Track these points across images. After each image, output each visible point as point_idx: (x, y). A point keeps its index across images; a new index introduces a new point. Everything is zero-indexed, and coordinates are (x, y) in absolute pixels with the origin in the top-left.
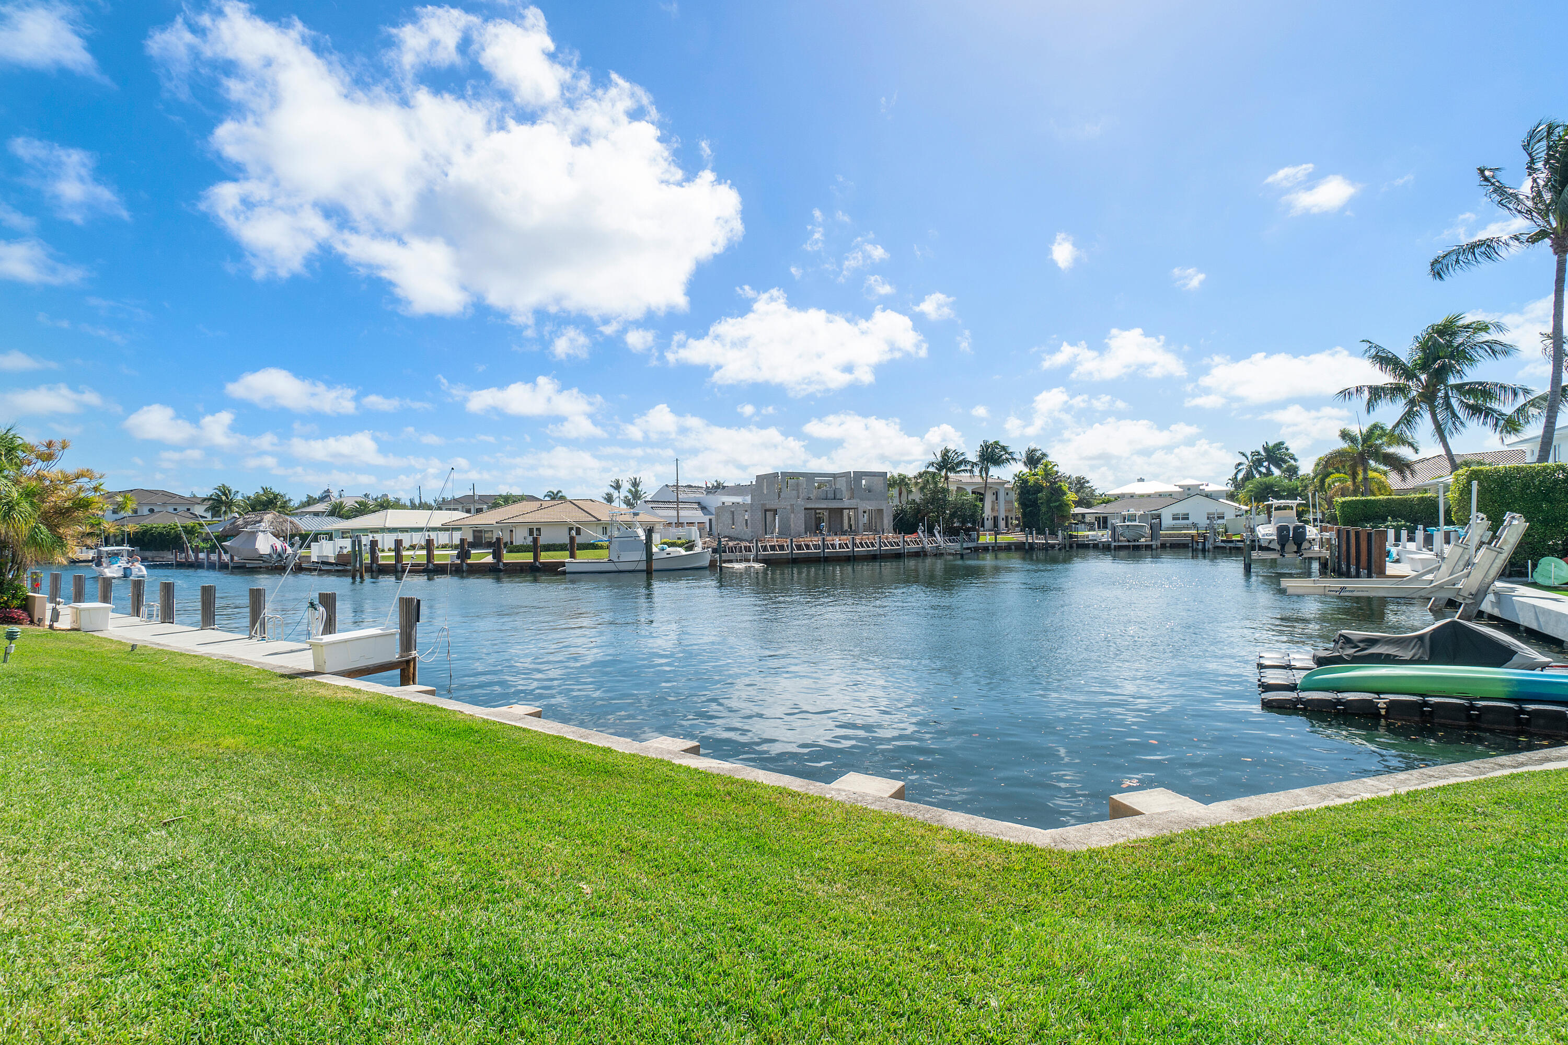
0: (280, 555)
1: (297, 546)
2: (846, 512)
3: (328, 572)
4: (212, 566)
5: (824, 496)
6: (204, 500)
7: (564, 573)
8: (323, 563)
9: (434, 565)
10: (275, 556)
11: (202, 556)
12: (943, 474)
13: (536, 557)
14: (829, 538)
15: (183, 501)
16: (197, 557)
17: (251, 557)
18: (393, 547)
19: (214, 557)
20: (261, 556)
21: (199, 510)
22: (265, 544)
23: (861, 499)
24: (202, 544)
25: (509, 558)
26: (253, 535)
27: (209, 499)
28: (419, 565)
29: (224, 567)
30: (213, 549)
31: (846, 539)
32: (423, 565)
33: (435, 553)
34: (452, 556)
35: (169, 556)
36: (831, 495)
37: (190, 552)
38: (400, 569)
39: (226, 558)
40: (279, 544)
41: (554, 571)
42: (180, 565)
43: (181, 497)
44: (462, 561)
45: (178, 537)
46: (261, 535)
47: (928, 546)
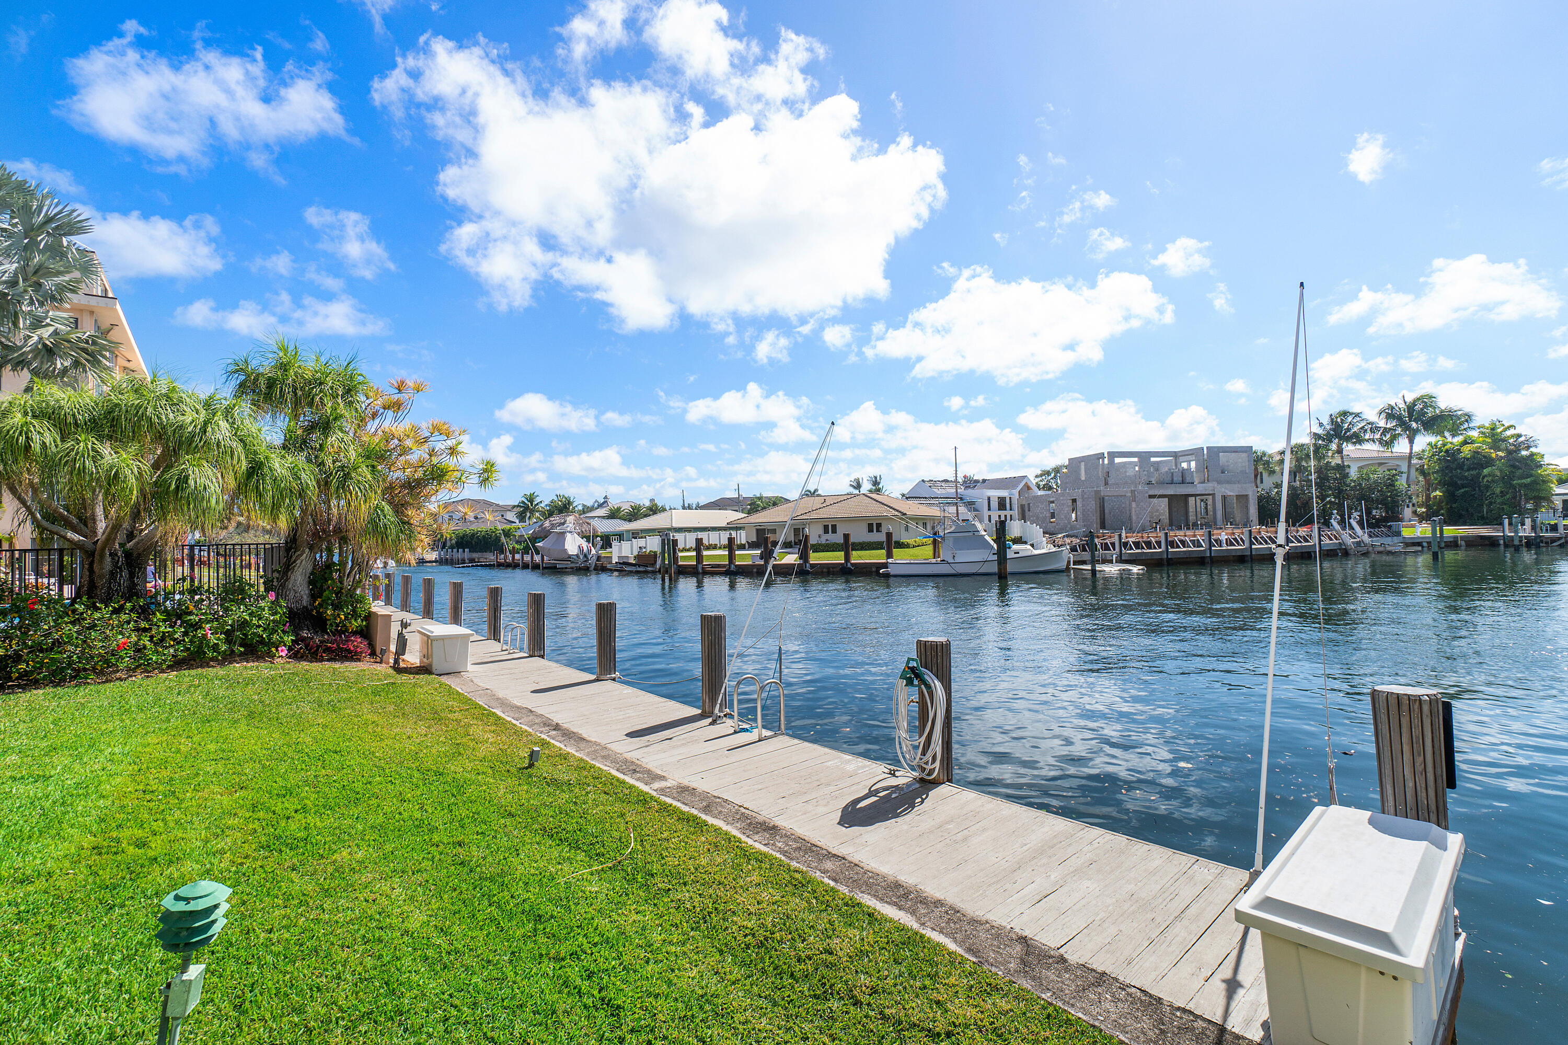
0: (585, 556)
1: (599, 546)
2: (1191, 500)
3: (630, 573)
4: (525, 566)
5: (1168, 479)
6: (514, 507)
7: (887, 576)
8: (624, 563)
9: (736, 566)
10: (581, 557)
11: (517, 556)
12: (1334, 446)
13: (847, 558)
14: (1172, 533)
15: (499, 508)
16: (513, 557)
17: (560, 557)
18: (694, 546)
19: (527, 558)
20: (570, 556)
21: (511, 516)
22: (573, 545)
23: (1219, 482)
24: (517, 546)
25: (816, 558)
26: (562, 535)
27: (518, 506)
28: (719, 566)
29: (536, 567)
30: (526, 551)
31: (1200, 535)
32: (724, 566)
33: (737, 552)
34: (753, 556)
35: (491, 557)
36: (1178, 478)
37: (508, 553)
38: (700, 570)
39: (537, 558)
40: (584, 544)
41: (872, 573)
42: (500, 565)
43: (497, 505)
44: (767, 562)
45: (498, 539)
46: (568, 536)
47: (1350, 541)
